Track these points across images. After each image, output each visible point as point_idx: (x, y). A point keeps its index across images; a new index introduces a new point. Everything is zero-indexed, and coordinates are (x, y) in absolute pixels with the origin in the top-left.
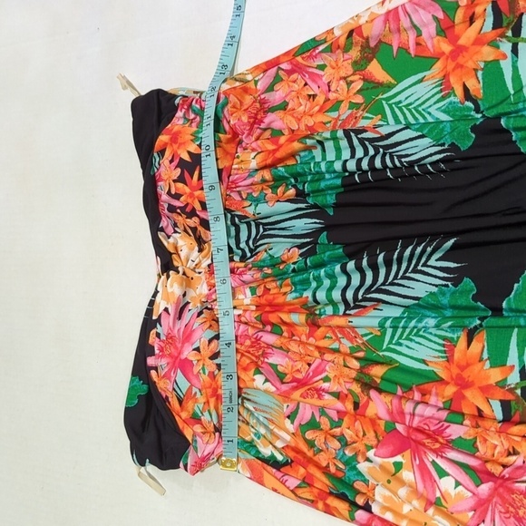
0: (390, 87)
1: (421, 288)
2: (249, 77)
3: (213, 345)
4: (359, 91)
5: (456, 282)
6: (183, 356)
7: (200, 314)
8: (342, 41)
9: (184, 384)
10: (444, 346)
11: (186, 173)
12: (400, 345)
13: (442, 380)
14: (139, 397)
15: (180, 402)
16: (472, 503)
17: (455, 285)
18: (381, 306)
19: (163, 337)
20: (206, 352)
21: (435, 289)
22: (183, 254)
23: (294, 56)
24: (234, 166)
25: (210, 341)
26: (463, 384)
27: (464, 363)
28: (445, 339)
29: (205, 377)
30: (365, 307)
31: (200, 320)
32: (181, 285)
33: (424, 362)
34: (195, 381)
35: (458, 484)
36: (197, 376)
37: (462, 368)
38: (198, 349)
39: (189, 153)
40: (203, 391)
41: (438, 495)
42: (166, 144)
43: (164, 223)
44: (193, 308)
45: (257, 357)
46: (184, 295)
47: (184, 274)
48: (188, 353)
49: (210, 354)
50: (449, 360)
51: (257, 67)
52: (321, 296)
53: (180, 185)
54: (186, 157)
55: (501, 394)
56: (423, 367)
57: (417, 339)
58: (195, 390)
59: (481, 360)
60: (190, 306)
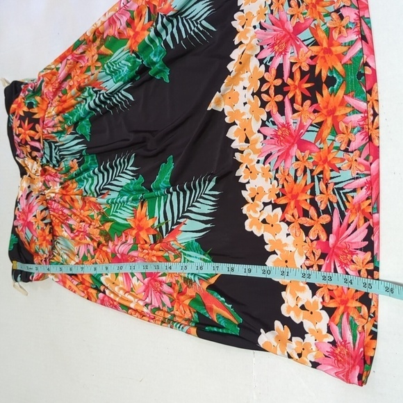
0: (111, 56)
1: (124, 181)
2: (53, 67)
3: (43, 213)
4: (98, 60)
5: (137, 177)
6: (29, 220)
7: (37, 197)
8: (91, 38)
9: (30, 235)
10: (133, 211)
11: (22, 123)
12: (117, 212)
13: (132, 227)
14: (14, 245)
15: (29, 244)
16: (143, 288)
17: (137, 179)
18: (110, 192)
19: (20, 210)
20: (39, 217)
21: (129, 182)
22: (29, 167)
23: (73, 51)
24: (46, 116)
25: (42, 211)
26: (140, 228)
27: (140, 218)
28: (133, 207)
29: (39, 231)
30: (104, 194)
31: (37, 200)
32: (27, 182)
33: (126, 220)
34: (34, 233)
35: (138, 280)
36: (35, 230)
37: (140, 221)
38: (35, 216)
39: (24, 112)
40: (39, 238)
41: (132, 286)
42: (15, 109)
43: (18, 152)
44: (34, 194)
45: (64, 220)
46: (29, 187)
47: (29, 176)
48: (31, 218)
49: (41, 218)
50: (135, 217)
51: (56, 61)
52: (87, 188)
53: (20, 129)
54: (22, 114)
55: (152, 232)
56: (125, 222)
57: (124, 209)
58: (35, 238)
59: (146, 216)
60: (33, 194)
